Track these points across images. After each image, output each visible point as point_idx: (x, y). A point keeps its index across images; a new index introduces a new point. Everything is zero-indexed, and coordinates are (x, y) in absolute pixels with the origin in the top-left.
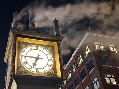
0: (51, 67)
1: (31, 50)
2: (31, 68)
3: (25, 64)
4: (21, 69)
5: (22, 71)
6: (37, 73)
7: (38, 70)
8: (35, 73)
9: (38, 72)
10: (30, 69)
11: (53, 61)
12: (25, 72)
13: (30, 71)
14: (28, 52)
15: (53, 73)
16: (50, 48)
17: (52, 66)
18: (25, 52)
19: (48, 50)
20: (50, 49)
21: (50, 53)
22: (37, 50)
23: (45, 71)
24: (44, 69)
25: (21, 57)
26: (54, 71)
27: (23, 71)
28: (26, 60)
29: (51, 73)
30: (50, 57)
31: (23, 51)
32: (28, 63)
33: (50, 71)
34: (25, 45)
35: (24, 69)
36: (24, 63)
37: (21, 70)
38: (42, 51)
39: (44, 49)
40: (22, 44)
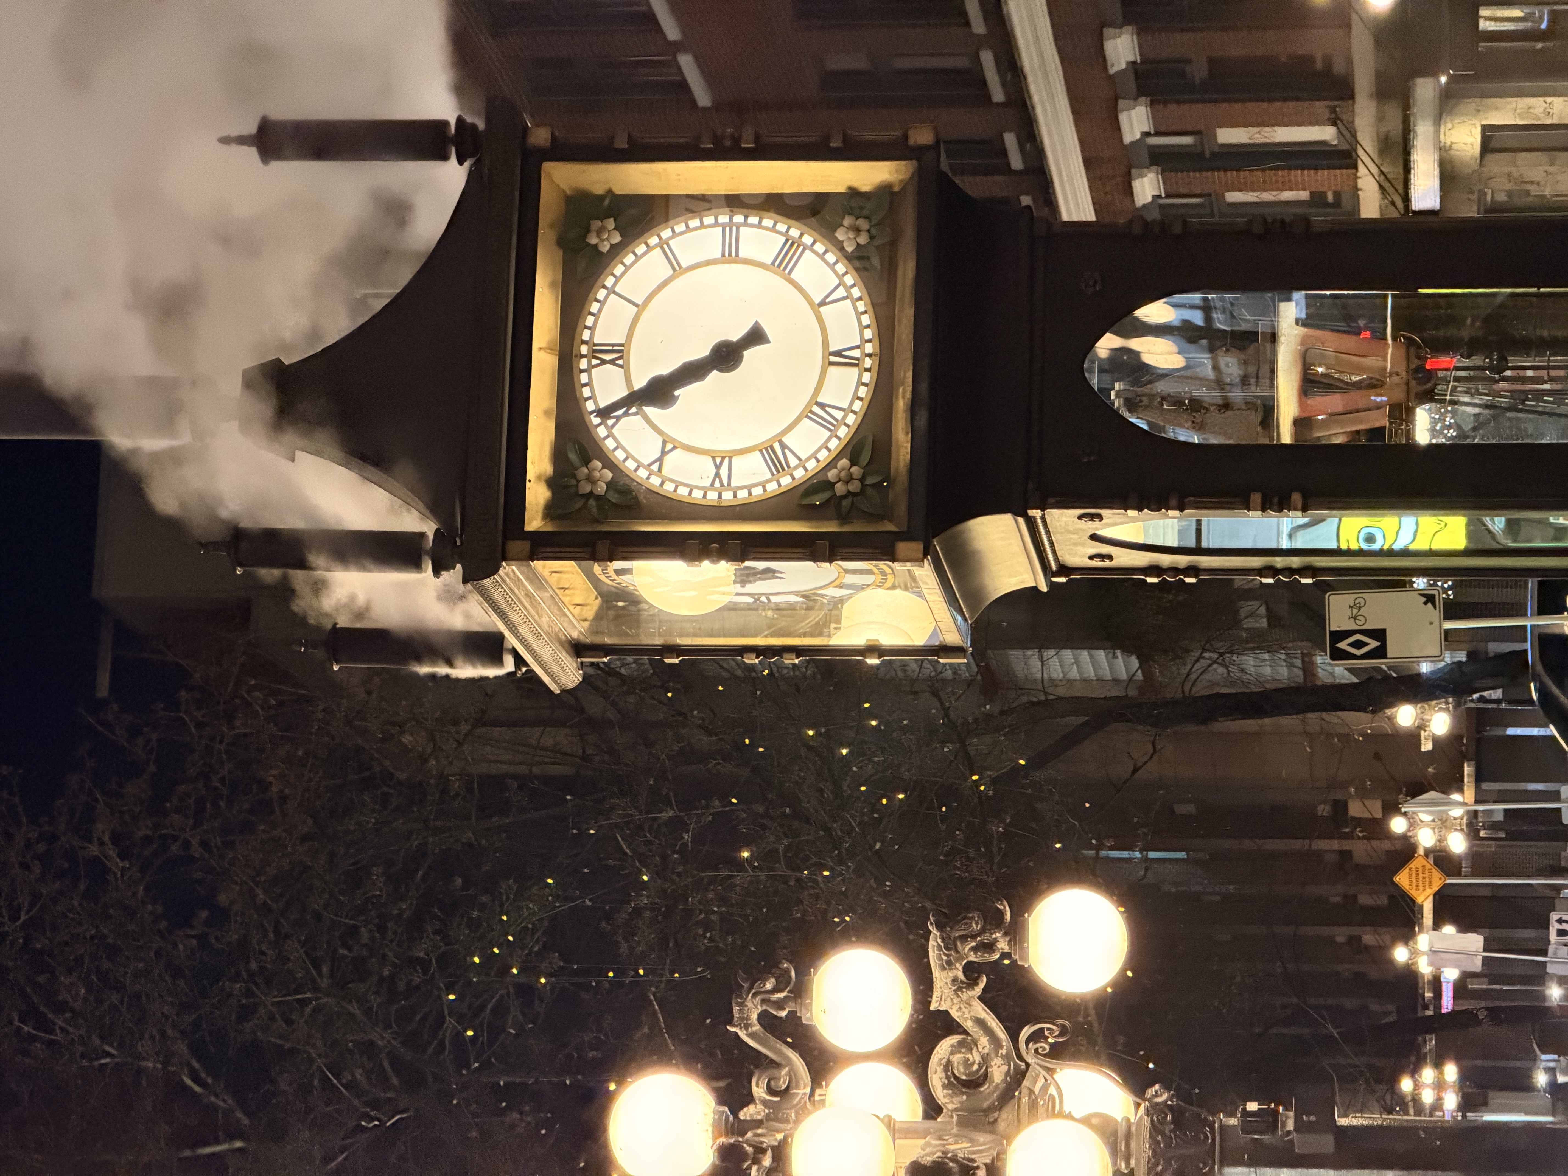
0: (807, 239)
2: (823, 406)
3: (793, 462)
4: (840, 488)
5: (862, 480)
6: (868, 363)
7: (838, 354)
8: (867, 377)
9: (856, 353)
10: (839, 415)
11: (739, 219)
12: (865, 458)
13: (851, 419)
14: (661, 433)
15: (863, 224)
16: (605, 236)
17: (795, 233)
18: (660, 460)
19: (617, 251)
20: (617, 238)
21: (653, 240)
22: (625, 359)
23: (841, 292)
24: (823, 303)
26: (847, 221)
27: (857, 471)
28: (749, 449)
29: (863, 240)
30: (695, 239)
31: (655, 481)
32: (778, 438)
33: (849, 248)
34: (597, 464)
35: (844, 462)
36: (779, 467)
37: (854, 487)
38: (640, 308)
39: (612, 291)
40: (586, 488)
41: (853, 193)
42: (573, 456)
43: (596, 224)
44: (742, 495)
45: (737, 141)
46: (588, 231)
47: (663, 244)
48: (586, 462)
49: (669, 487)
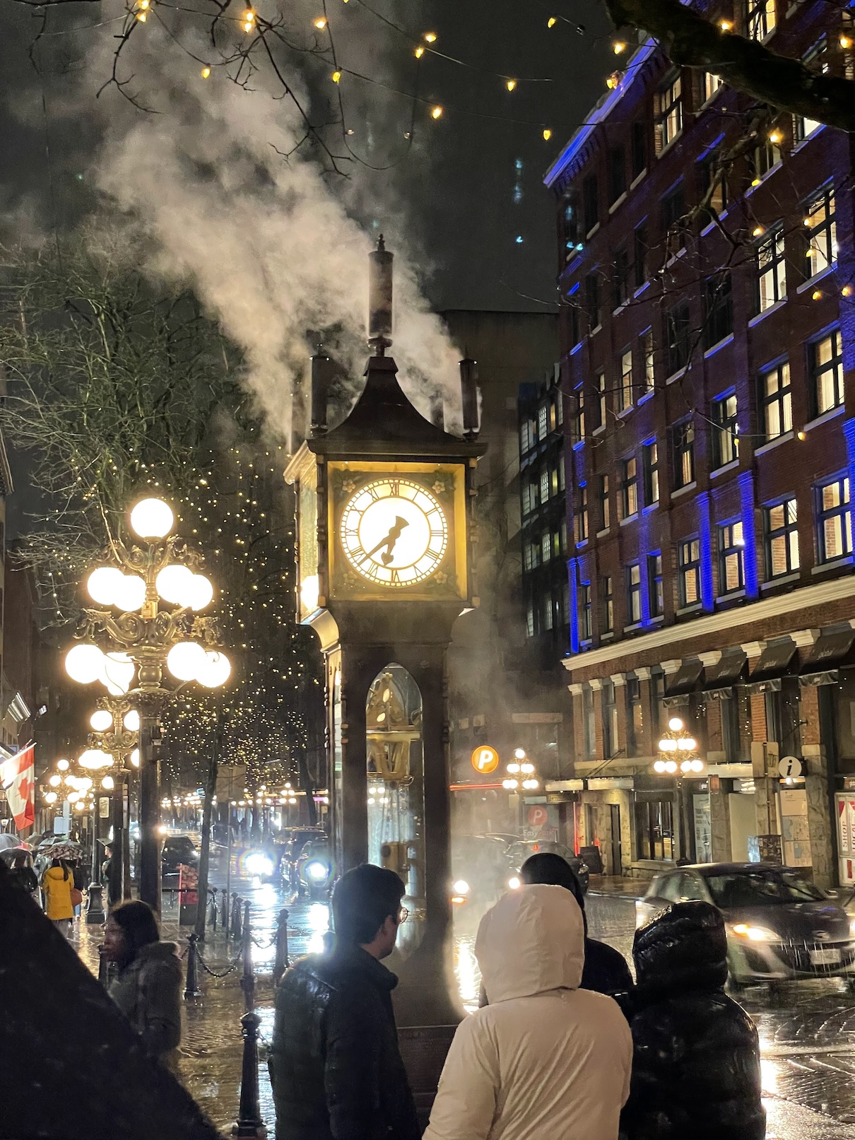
1: (374, 502)
2: (378, 569)
3: (356, 558)
5: (349, 583)
8: (388, 584)
10: (374, 574)
11: (446, 536)
12: (358, 585)
14: (367, 509)
15: (444, 582)
16: (439, 488)
17: (441, 557)
18: (356, 510)
19: (433, 492)
20: (438, 492)
21: (437, 505)
22: (393, 496)
24: (415, 567)
25: (345, 533)
26: (445, 575)
27: (352, 581)
28: (360, 542)
29: (438, 581)
30: (438, 520)
31: (348, 508)
33: (435, 577)
34: (354, 486)
35: (356, 577)
37: (346, 581)
38: (412, 501)
39: (418, 490)
40: (345, 483)
41: (456, 577)
42: (357, 478)
43: (443, 484)
44: (343, 540)
45: (473, 534)
46: (440, 481)
47: (436, 509)
48: (355, 483)
49: (346, 513)
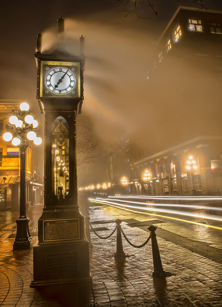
1: (55, 73)
2: (55, 90)
6: (60, 95)
8: (58, 94)
11: (75, 82)
12: (49, 94)
13: (54, 93)
14: (53, 75)
15: (74, 93)
19: (71, 71)
20: (73, 70)
22: (60, 72)
24: (66, 90)
25: (46, 81)
27: (48, 93)
28: (50, 83)
29: (73, 93)
30: (73, 78)
32: (52, 86)
34: (49, 69)
35: (48, 92)
37: (46, 93)
39: (68, 70)
40: (46, 68)
47: (72, 75)
49: (46, 76)
